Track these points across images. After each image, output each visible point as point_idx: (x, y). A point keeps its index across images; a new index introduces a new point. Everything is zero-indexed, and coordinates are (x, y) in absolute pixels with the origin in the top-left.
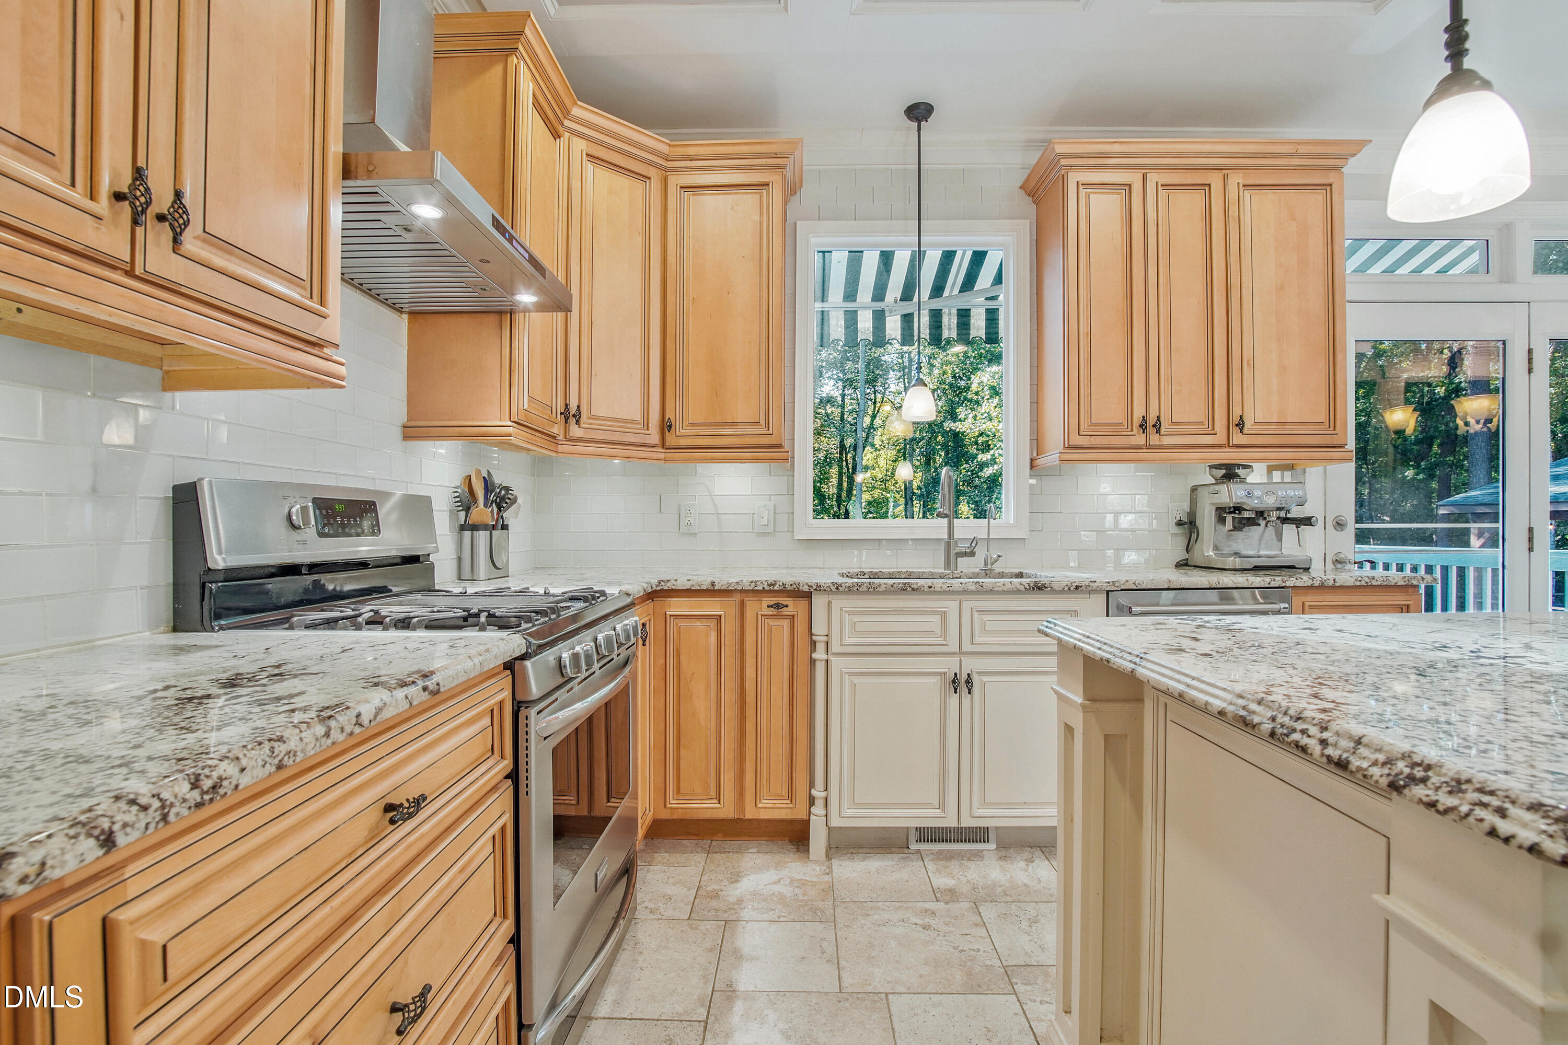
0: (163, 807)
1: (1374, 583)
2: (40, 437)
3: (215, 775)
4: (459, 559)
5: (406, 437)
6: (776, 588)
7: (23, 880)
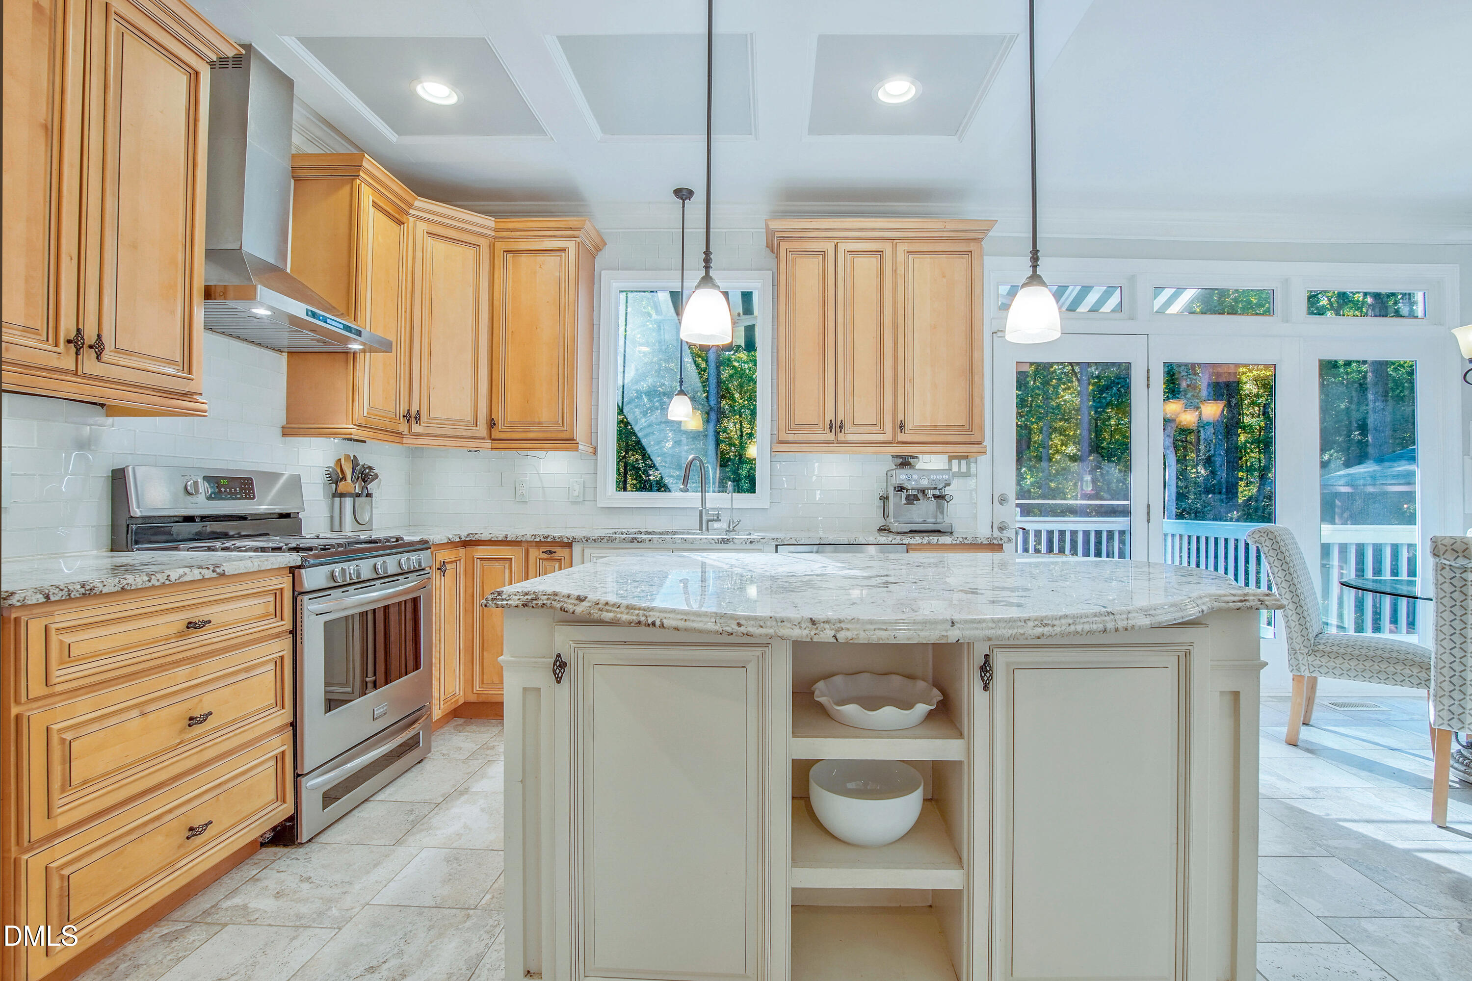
0: (69, 591)
1: (966, 542)
2: (35, 446)
3: (92, 585)
4: (332, 517)
5: (284, 435)
6: (549, 540)
7: (18, 601)
